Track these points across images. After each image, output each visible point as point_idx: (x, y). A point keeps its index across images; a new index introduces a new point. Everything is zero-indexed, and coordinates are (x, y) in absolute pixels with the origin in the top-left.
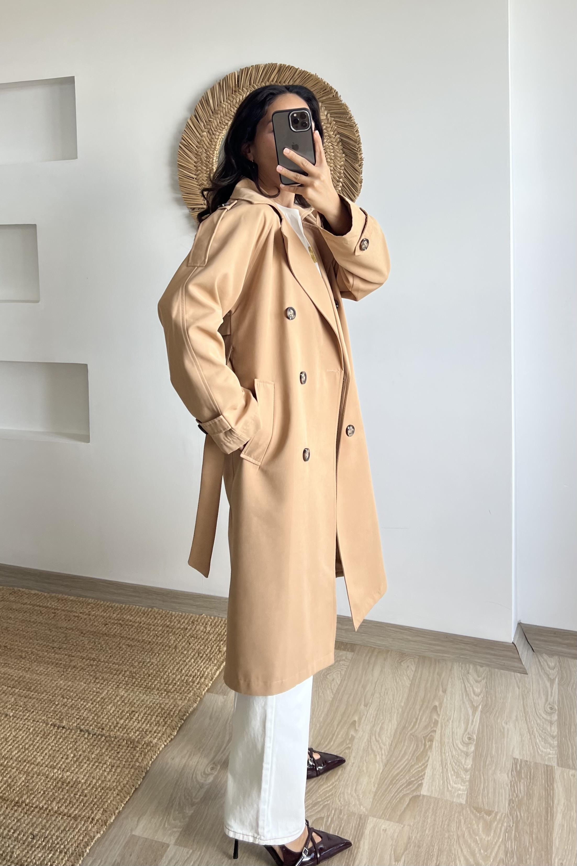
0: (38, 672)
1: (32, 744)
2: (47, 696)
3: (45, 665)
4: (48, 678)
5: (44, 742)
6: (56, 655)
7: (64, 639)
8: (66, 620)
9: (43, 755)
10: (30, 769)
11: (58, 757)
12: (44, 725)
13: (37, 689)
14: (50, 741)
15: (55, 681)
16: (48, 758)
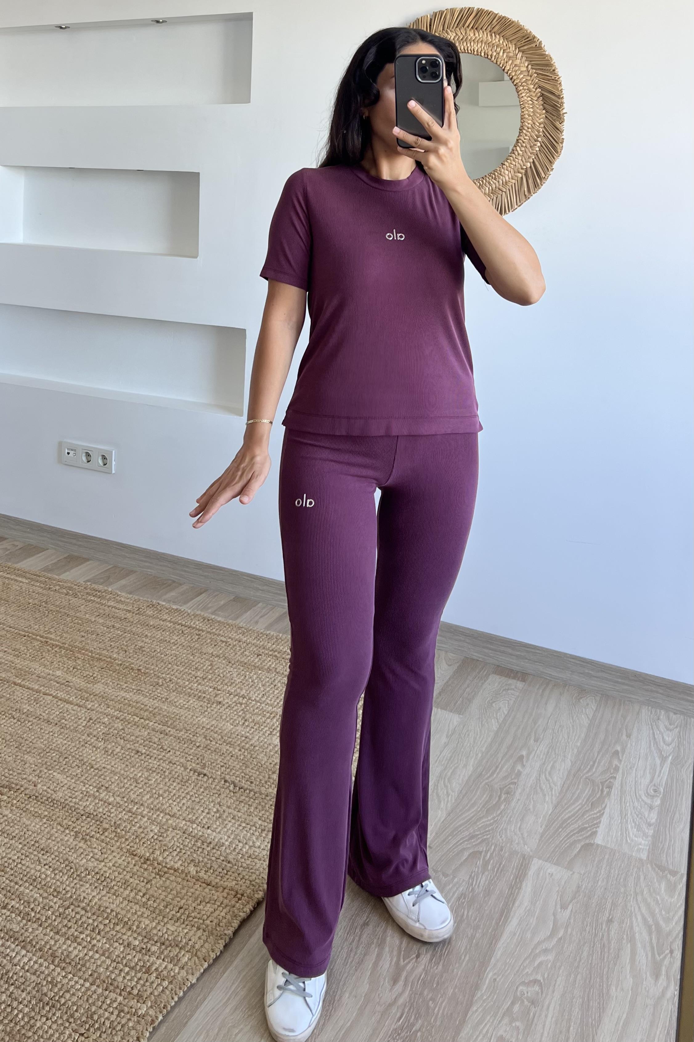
0: (177, 704)
1: (168, 790)
2: (187, 734)
3: (186, 697)
4: (189, 713)
5: (183, 790)
6: (200, 686)
7: (209, 667)
8: (211, 645)
9: (181, 805)
10: (164, 820)
11: (198, 809)
12: (182, 769)
13: (175, 724)
14: (189, 789)
15: (197, 717)
16: (186, 810)
